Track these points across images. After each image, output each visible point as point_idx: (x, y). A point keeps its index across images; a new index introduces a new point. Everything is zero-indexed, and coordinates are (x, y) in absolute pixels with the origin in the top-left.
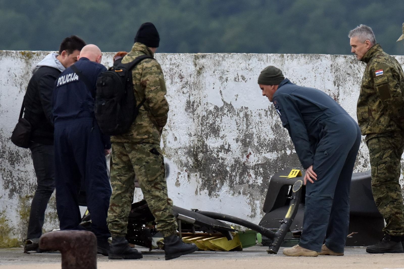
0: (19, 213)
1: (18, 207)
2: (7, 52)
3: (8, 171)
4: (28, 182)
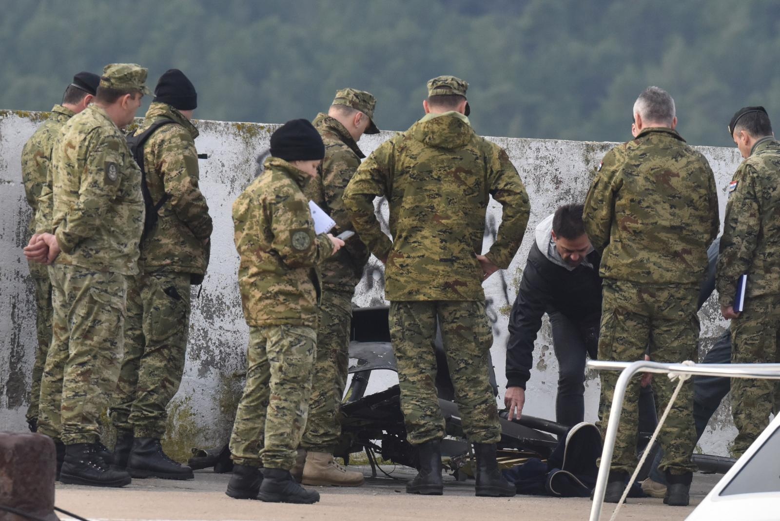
0: (217, 403)
1: (217, 392)
2: (206, 123)
3: (199, 330)
4: (239, 350)
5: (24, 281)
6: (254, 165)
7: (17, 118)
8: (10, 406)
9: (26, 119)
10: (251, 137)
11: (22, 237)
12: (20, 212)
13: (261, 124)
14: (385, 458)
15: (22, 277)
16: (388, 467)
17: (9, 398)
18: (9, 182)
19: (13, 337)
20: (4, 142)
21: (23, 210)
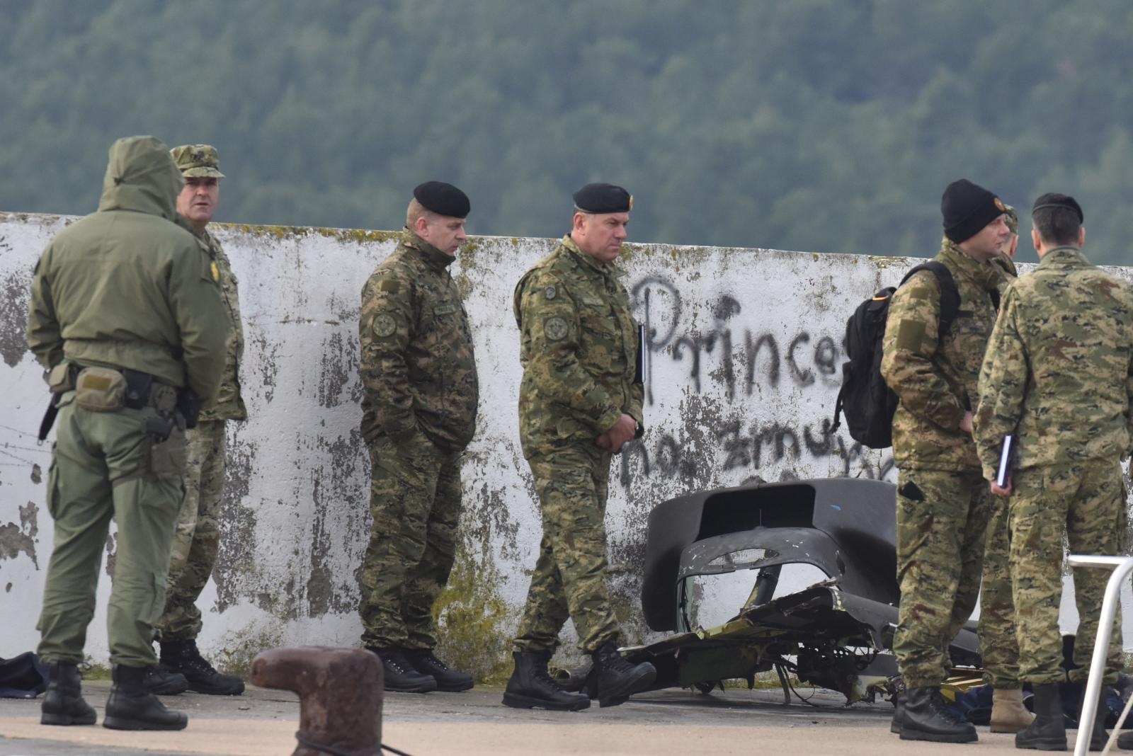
5: (330, 451)
7: (320, 237)
8: (312, 614)
9: (332, 239)
10: (624, 261)
11: (326, 393)
12: (324, 360)
13: (637, 244)
14: (802, 679)
15: (327, 444)
16: (806, 691)
17: (311, 603)
18: (309, 321)
19: (315, 523)
20: (302, 269)
21: (329, 357)
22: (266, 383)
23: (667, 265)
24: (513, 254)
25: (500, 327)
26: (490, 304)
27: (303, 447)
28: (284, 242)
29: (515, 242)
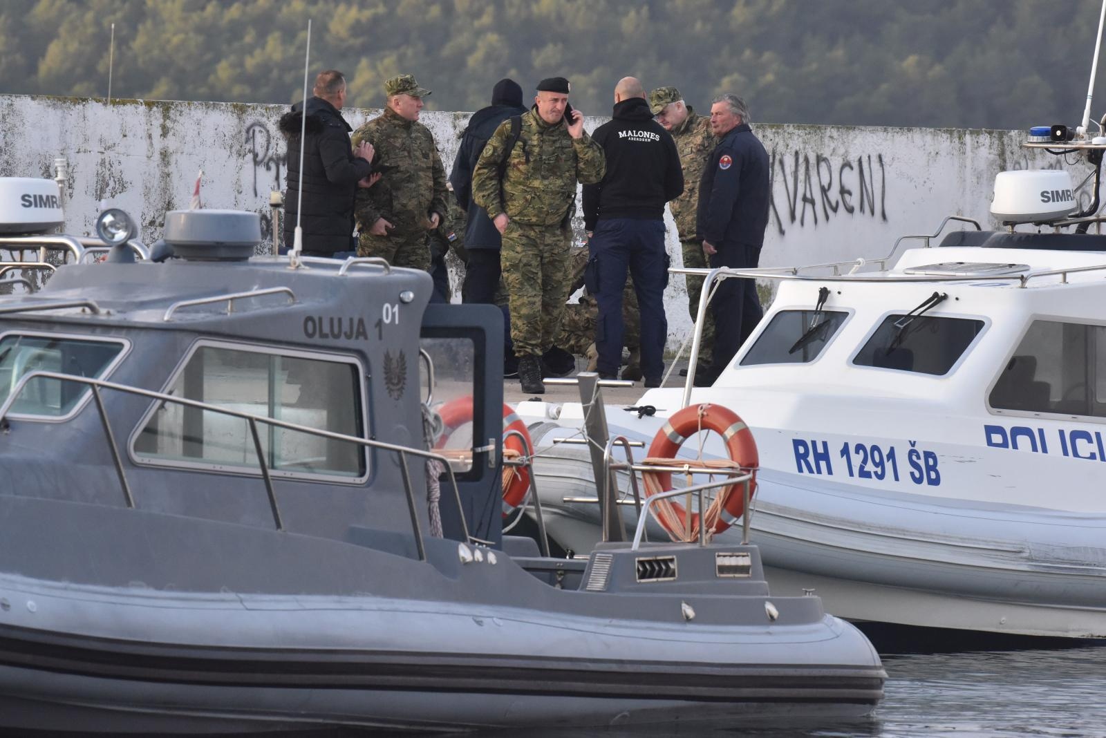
6: (244, 133)
7: (94, 103)
9: (100, 104)
10: (242, 114)
11: (98, 193)
12: (97, 174)
13: (249, 104)
18: (90, 152)
20: (86, 121)
21: (100, 172)
22: (69, 188)
23: (263, 115)
24: (188, 111)
25: (182, 153)
26: (177, 139)
27: (87, 224)
28: (77, 106)
29: (189, 104)
